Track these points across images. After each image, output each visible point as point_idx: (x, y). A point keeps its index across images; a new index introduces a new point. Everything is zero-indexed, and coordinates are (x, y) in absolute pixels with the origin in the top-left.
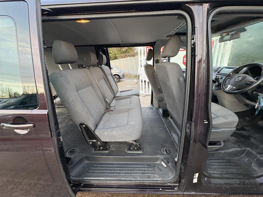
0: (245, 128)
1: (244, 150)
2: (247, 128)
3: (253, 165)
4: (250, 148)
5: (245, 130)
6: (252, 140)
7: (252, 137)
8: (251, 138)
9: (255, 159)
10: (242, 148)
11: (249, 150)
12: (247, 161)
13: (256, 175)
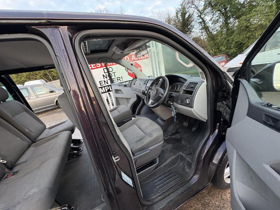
1: (178, 155)
4: (181, 152)
5: (178, 133)
7: (183, 139)
9: (186, 162)
10: (176, 155)
11: (181, 155)
12: (182, 165)
13: (189, 178)
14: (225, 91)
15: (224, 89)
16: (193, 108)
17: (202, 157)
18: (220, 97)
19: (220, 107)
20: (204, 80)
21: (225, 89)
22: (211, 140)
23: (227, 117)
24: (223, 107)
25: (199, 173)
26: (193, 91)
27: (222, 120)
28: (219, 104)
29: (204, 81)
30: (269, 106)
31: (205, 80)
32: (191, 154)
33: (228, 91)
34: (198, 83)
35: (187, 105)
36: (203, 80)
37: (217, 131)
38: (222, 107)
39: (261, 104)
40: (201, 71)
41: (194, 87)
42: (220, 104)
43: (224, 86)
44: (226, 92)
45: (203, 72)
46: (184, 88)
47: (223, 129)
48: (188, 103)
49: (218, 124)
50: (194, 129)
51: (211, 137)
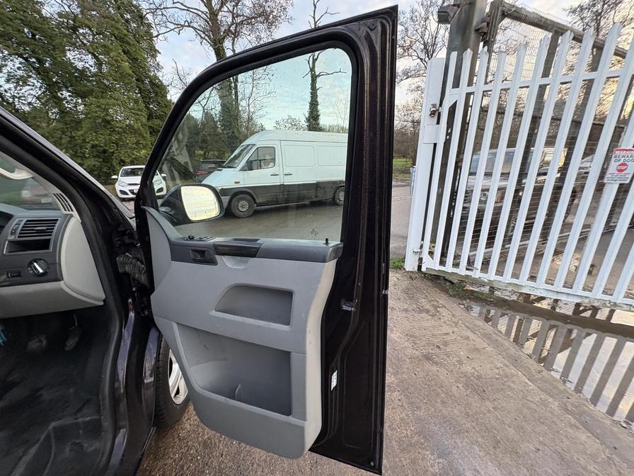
0: (10, 379)
1: (46, 435)
2: (14, 377)
3: (86, 445)
4: (53, 420)
5: (13, 385)
6: (46, 395)
7: (42, 388)
8: (40, 393)
9: (81, 432)
10: (38, 440)
11: (54, 428)
12: (71, 451)
13: (104, 458)
14: (123, 233)
15: (121, 229)
16: (63, 279)
17: (119, 388)
18: (118, 246)
19: (124, 264)
20: (71, 212)
21: (123, 229)
22: (126, 338)
23: (143, 279)
24: (131, 263)
25: (125, 422)
26: (49, 240)
27: (134, 289)
28: (119, 259)
29: (72, 216)
30: (191, 238)
31: (75, 213)
32: (88, 401)
33: (128, 231)
34: (57, 220)
35: (40, 278)
36: (68, 212)
37: (132, 314)
38: (128, 263)
39: (183, 239)
40: (59, 192)
41: (47, 229)
42: (121, 259)
43: (119, 224)
44: (126, 235)
45: (63, 195)
46: (12, 238)
47: (143, 305)
48: (41, 271)
49: (130, 301)
50: (71, 343)
51: (126, 332)
